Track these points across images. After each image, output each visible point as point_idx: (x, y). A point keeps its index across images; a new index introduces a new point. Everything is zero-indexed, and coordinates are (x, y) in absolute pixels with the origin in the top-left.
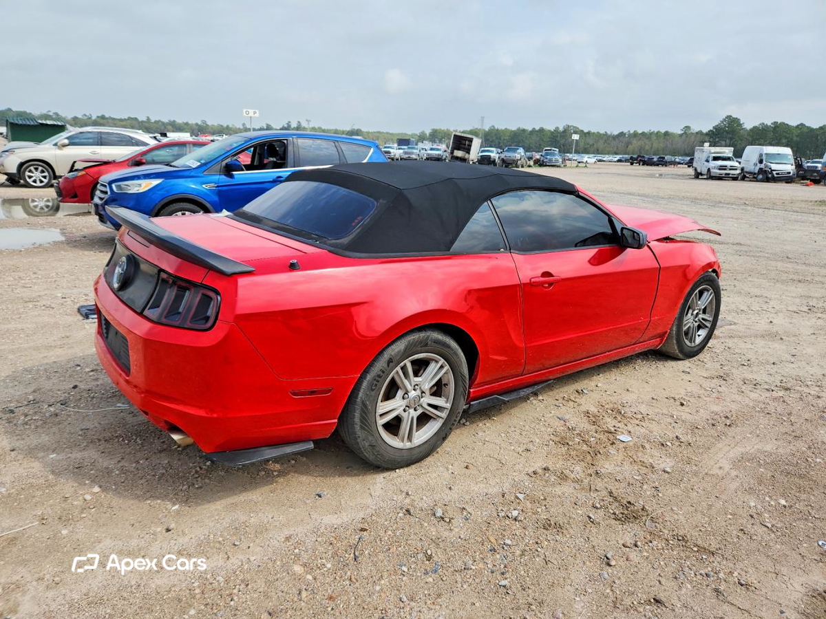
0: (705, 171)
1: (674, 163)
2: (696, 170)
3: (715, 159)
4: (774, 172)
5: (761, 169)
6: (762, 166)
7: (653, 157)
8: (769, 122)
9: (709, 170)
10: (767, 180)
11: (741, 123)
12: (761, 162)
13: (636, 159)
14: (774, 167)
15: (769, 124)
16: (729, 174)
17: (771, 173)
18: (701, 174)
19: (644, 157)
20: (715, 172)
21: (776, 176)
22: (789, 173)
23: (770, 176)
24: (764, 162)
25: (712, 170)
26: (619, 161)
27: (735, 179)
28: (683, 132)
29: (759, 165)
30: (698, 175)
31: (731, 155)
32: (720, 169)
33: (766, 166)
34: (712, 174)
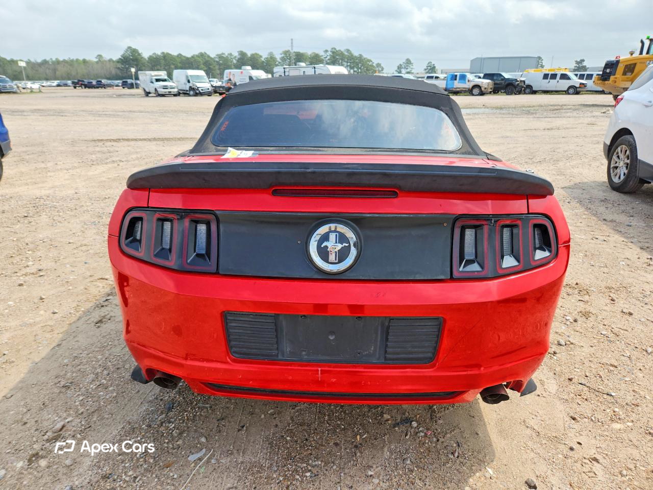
0: (153, 91)
1: (110, 86)
2: (145, 90)
3: (157, 80)
4: (200, 89)
5: (190, 87)
6: (191, 85)
7: (92, 81)
8: (159, 53)
9: (156, 89)
10: (196, 95)
11: (140, 53)
12: (189, 82)
13: (77, 83)
14: (199, 85)
15: (159, 54)
16: (171, 92)
17: (198, 90)
18: (150, 93)
19: (83, 81)
20: (161, 91)
21: (202, 91)
22: (208, 89)
23: (198, 92)
24: (191, 82)
25: (158, 90)
26: (58, 85)
27: (175, 95)
28: (97, 60)
29: (188, 84)
30: (147, 94)
31: (166, 77)
32: (164, 88)
33: (193, 85)
34: (160, 93)
